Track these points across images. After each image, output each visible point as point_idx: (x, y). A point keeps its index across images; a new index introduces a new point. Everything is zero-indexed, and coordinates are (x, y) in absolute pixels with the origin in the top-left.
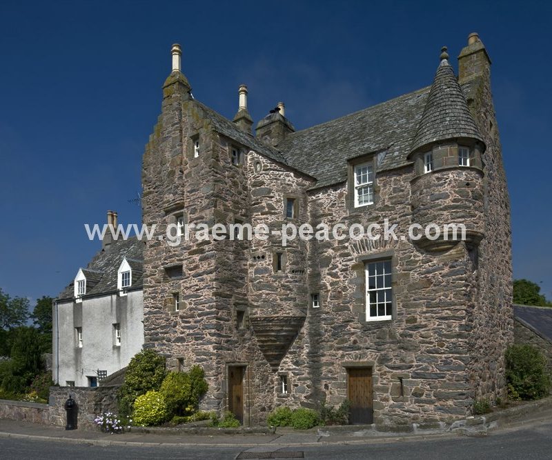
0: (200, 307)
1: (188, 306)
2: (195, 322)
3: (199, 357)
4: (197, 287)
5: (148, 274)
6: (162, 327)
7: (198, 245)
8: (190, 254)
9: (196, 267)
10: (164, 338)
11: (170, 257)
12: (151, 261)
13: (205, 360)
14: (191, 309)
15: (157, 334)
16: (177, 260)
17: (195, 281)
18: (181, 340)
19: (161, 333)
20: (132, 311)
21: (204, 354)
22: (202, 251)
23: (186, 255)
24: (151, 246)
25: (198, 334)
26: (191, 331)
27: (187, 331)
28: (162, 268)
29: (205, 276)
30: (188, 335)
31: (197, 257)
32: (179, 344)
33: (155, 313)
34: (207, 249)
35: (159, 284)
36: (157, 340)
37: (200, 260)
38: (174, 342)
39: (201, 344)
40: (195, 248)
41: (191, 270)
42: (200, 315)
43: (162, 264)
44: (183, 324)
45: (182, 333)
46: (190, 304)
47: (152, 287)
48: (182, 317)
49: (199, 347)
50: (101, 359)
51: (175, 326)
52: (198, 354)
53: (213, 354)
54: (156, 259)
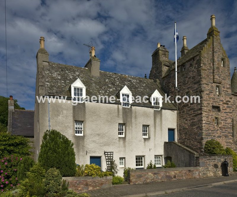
0: (227, 125)
1: (223, 124)
2: (225, 130)
3: (227, 144)
4: (226, 117)
5: (206, 106)
6: (212, 131)
7: (226, 101)
8: (223, 103)
9: (225, 109)
10: (212, 135)
11: (215, 102)
12: (206, 101)
13: (230, 145)
14: (224, 125)
15: (210, 133)
16: (218, 104)
17: (225, 115)
18: (219, 137)
19: (212, 133)
20: (136, 117)
21: (230, 143)
22: (228, 104)
23: (221, 103)
24: (207, 94)
25: (226, 135)
26: (224, 134)
27: (222, 134)
28: (211, 105)
29: (228, 114)
30: (223, 135)
31: (226, 106)
32: (219, 138)
33: (208, 124)
34: (229, 104)
35: (210, 112)
36: (209, 136)
37: (227, 107)
38: (217, 138)
39: (228, 139)
40: (225, 102)
41: (224, 110)
42: (227, 128)
43: (212, 104)
44: (221, 131)
45: (220, 134)
46: (224, 123)
47: (207, 112)
48: (220, 128)
49: (227, 140)
50: (107, 144)
51: (217, 131)
52: (227, 143)
53: (233, 143)
54: (209, 100)
